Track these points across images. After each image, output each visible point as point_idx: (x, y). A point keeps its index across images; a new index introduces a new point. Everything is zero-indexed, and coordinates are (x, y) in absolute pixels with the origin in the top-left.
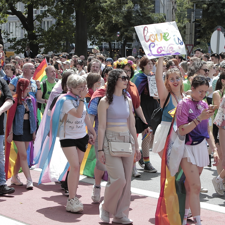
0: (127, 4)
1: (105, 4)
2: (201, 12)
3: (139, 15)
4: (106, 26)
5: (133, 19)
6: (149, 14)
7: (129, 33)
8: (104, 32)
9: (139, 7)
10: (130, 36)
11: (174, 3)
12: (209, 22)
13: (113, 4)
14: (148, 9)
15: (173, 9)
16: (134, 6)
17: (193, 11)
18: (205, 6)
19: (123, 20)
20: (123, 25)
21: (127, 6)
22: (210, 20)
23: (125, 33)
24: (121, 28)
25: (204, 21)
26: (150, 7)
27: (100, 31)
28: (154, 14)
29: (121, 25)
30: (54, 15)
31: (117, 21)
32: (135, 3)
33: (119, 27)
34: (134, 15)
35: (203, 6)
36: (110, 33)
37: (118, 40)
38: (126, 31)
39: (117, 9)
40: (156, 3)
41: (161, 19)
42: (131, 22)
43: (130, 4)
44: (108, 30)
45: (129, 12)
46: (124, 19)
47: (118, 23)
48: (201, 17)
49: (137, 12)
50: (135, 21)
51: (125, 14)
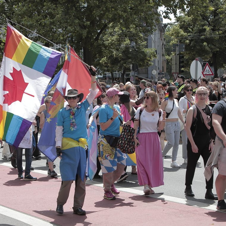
0: (125, 41)
1: (107, 42)
2: (184, 46)
3: (135, 50)
4: (109, 59)
5: (130, 54)
6: (143, 49)
7: (127, 64)
8: (107, 64)
9: (135, 44)
10: (128, 67)
11: (163, 40)
12: (191, 54)
13: (113, 42)
14: (142, 45)
15: (162, 45)
16: (131, 43)
17: (178, 46)
18: (188, 41)
20: (123, 58)
21: (125, 43)
23: (124, 65)
24: (121, 61)
25: (187, 53)
26: (143, 43)
27: (104, 63)
28: (146, 49)
29: (120, 59)
31: (117, 55)
32: (131, 40)
34: (131, 51)
35: (186, 41)
36: (112, 65)
37: (118, 70)
38: (125, 63)
39: (117, 46)
40: (148, 40)
41: (153, 53)
42: (128, 55)
43: (128, 41)
45: (127, 48)
46: (123, 53)
47: (118, 57)
48: (183, 50)
49: (133, 47)
50: (132, 55)
51: (123, 50)
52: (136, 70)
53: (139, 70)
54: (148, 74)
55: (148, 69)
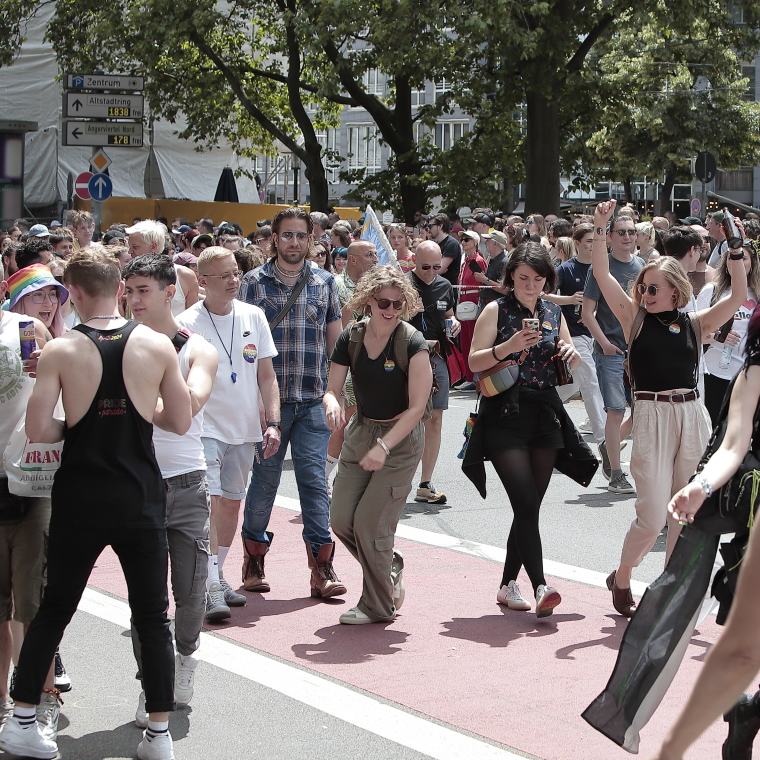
0: (674, 75)
1: (612, 77)
3: (710, 107)
4: (617, 136)
5: (692, 119)
6: (736, 104)
7: (680, 154)
8: (612, 154)
9: (709, 84)
10: (684, 166)
13: (636, 75)
14: (734, 91)
16: (695, 81)
19: (663, 120)
20: (665, 135)
21: (676, 81)
23: (671, 157)
24: (658, 142)
26: (737, 83)
27: (600, 151)
28: (749, 103)
29: (657, 135)
30: (469, 105)
31: (647, 124)
32: (696, 73)
33: (654, 139)
34: (694, 108)
36: (627, 157)
37: (649, 175)
38: (674, 151)
39: (646, 90)
40: (756, 73)
42: (685, 124)
43: (684, 76)
44: (622, 148)
45: (681, 99)
46: (667, 117)
47: (650, 130)
49: (704, 96)
50: (698, 124)
51: (669, 104)
52: (708, 174)
53: (723, 178)
54: (751, 189)
55: (752, 173)
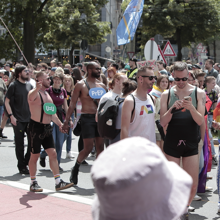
0: (74, 13)
1: (53, 14)
2: (142, 21)
3: (86, 24)
4: (54, 34)
5: (80, 28)
6: (95, 22)
7: (76, 40)
8: (53, 40)
9: (86, 16)
10: (77, 44)
11: (120, 12)
12: (151, 30)
13: (61, 13)
14: (94, 18)
15: (119, 17)
16: (81, 15)
18: (147, 14)
19: (70, 28)
20: (71, 33)
21: (74, 15)
22: (152, 28)
23: (73, 41)
24: (68, 36)
25: (146, 29)
26: (95, 16)
27: (49, 39)
28: (99, 22)
29: (68, 33)
31: (65, 30)
32: (81, 12)
33: (67, 35)
34: (80, 24)
35: (145, 14)
36: (58, 41)
37: (66, 47)
38: (74, 39)
39: (64, 18)
40: (102, 12)
41: (106, 27)
42: (78, 30)
43: (77, 13)
44: (56, 38)
45: (76, 21)
47: (66, 32)
48: (141, 26)
49: (84, 20)
50: (82, 30)
51: (72, 23)
52: (85, 47)
53: (91, 48)
54: (100, 51)
55: (100, 45)
